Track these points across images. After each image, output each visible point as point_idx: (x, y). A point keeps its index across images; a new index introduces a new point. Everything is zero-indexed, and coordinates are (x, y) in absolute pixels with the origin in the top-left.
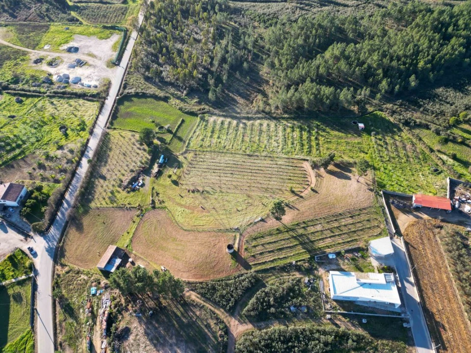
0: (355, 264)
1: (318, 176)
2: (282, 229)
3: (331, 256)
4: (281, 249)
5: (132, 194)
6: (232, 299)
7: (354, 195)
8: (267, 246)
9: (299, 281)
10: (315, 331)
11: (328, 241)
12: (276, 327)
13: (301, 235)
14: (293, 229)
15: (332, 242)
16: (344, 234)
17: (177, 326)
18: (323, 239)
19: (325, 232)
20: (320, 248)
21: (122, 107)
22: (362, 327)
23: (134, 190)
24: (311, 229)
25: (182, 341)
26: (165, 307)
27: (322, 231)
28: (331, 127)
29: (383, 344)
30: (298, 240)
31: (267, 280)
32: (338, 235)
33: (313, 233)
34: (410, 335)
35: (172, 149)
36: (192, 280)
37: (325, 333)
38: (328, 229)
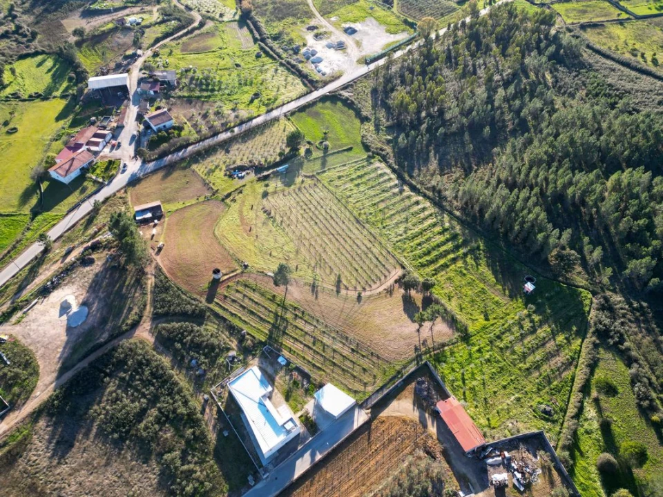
0: (290, 388)
1: (390, 292)
2: (278, 299)
3: (280, 360)
4: (252, 313)
5: (226, 178)
6: (166, 308)
7: (390, 337)
8: (246, 300)
9: (228, 349)
10: (182, 394)
11: (298, 347)
12: (166, 361)
13: (284, 319)
14: (286, 309)
15: (299, 350)
16: (322, 356)
17: (116, 288)
18: (297, 340)
19: (307, 337)
20: (282, 343)
21: (320, 105)
22: (218, 436)
23: (231, 176)
24: (300, 323)
25: (105, 301)
26: (127, 270)
27: (306, 333)
28: (493, 262)
29: (212, 466)
30: (277, 320)
31: (209, 324)
32: (315, 351)
33: (296, 327)
34: (243, 491)
35: (305, 166)
36: (164, 270)
37: (186, 403)
38: (314, 338)
